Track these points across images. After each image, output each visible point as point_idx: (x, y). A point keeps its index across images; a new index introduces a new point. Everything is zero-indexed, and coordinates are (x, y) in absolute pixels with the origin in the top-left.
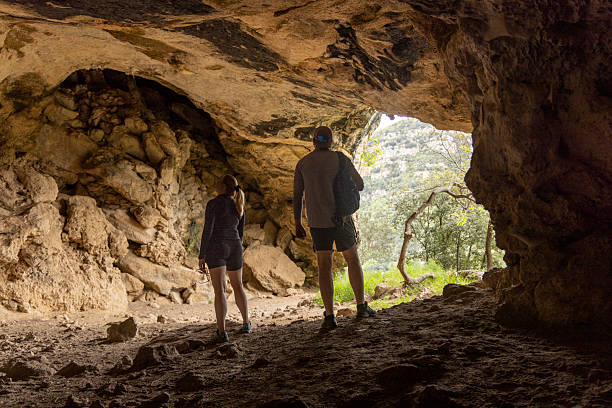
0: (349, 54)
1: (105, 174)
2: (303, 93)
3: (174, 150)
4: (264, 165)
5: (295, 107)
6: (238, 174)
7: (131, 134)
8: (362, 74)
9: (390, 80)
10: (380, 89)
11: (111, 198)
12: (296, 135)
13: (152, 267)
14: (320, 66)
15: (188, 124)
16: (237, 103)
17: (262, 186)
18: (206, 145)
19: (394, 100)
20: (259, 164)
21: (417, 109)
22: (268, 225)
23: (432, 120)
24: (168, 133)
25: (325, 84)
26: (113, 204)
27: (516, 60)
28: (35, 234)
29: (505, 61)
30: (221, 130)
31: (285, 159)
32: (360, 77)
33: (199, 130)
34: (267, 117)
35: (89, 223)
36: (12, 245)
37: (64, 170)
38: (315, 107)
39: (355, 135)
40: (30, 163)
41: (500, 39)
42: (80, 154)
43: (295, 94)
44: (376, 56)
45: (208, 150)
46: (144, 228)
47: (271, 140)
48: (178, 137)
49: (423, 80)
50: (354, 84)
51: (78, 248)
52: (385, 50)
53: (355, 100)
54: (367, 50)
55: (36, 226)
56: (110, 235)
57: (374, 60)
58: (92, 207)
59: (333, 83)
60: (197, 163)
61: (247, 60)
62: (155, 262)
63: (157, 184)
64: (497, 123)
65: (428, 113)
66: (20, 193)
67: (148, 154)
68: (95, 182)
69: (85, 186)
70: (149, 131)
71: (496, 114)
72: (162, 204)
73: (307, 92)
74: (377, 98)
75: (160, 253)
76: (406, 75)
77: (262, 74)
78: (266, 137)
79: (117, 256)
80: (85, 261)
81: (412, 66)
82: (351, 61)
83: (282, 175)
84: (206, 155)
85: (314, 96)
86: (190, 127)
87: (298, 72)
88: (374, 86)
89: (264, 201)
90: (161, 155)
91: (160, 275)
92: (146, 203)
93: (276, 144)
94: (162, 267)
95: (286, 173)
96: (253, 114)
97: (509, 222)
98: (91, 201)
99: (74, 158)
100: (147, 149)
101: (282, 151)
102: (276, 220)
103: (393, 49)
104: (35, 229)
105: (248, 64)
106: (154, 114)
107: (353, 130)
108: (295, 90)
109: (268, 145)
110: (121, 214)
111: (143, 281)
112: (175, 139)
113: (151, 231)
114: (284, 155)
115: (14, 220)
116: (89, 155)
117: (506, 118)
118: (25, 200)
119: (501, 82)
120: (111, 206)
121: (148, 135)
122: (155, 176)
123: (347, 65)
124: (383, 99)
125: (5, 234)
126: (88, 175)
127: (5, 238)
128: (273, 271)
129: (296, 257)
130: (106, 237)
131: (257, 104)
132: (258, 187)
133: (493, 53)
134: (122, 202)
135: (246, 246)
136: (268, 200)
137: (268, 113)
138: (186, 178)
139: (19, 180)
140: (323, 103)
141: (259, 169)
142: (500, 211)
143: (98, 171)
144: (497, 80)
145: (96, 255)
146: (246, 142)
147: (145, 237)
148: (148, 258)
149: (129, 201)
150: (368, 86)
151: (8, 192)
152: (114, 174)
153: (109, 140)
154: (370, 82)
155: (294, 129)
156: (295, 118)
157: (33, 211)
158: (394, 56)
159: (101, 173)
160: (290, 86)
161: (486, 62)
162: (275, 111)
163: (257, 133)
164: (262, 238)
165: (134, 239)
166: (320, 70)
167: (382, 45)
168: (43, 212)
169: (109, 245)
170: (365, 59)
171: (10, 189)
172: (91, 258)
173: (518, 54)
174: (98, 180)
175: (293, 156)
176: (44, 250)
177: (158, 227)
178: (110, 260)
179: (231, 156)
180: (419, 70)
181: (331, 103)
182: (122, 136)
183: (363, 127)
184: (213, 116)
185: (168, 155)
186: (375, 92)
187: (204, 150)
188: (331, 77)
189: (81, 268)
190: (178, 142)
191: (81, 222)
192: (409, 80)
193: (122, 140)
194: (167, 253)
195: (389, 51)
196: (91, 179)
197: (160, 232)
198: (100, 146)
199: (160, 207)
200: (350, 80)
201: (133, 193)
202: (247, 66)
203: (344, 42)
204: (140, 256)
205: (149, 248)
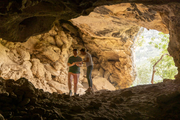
0: (134, 10)
1: (43, 50)
2: (116, 21)
3: (66, 41)
4: (99, 47)
5: (113, 25)
6: (89, 50)
7: (51, 36)
8: (138, 16)
9: (148, 19)
10: (144, 21)
11: (44, 59)
12: (112, 35)
13: (60, 84)
14: (124, 13)
15: (69, 31)
16: (91, 24)
17: (98, 55)
18: (76, 39)
19: (149, 25)
20: (97, 46)
21: (157, 27)
22: (101, 69)
23: (162, 31)
24: (64, 35)
25: (125, 19)
26: (45, 61)
27: (177, 21)
28: (25, 71)
29: (175, 21)
30: (83, 34)
31: (108, 44)
32: (137, 17)
33: (73, 33)
34: (102, 29)
35: (39, 68)
36: (19, 75)
37: (28, 49)
38: (120, 25)
39: (134, 35)
40: (17, 47)
41: (173, 17)
42: (34, 43)
43: (113, 21)
44: (143, 12)
45: (77, 41)
46: (57, 70)
47: (103, 37)
48: (68, 36)
49: (158, 19)
50: (135, 19)
51: (35, 77)
52: (146, 10)
53: (135, 24)
54: (140, 10)
55: (26, 68)
56: (45, 72)
57: (142, 13)
58: (39, 62)
59: (128, 19)
60: (73, 46)
61: (98, 11)
62: (61, 83)
63: (61, 54)
64: (174, 36)
65: (160, 29)
66: (19, 58)
67: (57, 43)
68: (38, 54)
69: (35, 55)
70: (57, 35)
71: (174, 34)
72: (63, 62)
73: (118, 21)
74: (143, 24)
75: (62, 79)
76: (153, 17)
77: (102, 15)
78: (101, 36)
79: (48, 80)
80: (38, 82)
81: (155, 15)
82: (134, 12)
83: (107, 50)
84: (77, 43)
85: (120, 22)
86: (70, 33)
87: (116, 15)
88: (142, 20)
89: (99, 61)
90: (62, 43)
91: (62, 88)
92: (57, 61)
93: (104, 39)
94: (63, 85)
95: (108, 49)
96: (97, 28)
97: (177, 60)
98: (38, 61)
99: (32, 45)
100: (57, 41)
101: (106, 41)
102: (104, 68)
103: (148, 10)
104: (26, 69)
105: (98, 12)
106: (58, 28)
107: (134, 33)
108: (113, 20)
109: (101, 39)
110: (48, 65)
111: (57, 90)
112: (67, 37)
113: (59, 72)
114: (107, 43)
115: (19, 66)
116: (37, 44)
117: (176, 35)
118: (21, 60)
119: (174, 26)
120: (45, 62)
121: (57, 36)
122: (60, 51)
123: (133, 13)
124: (145, 24)
125: (17, 71)
126: (36, 51)
127: (17, 72)
128: (103, 87)
129: (112, 81)
130: (44, 73)
131: (99, 25)
132: (96, 55)
133: (172, 19)
134: (49, 61)
135: (93, 78)
136: (101, 60)
137: (103, 27)
138: (70, 52)
139: (18, 53)
140: (123, 24)
141: (97, 48)
142: (175, 57)
143: (41, 50)
144: (173, 25)
145: (41, 80)
146: (93, 38)
147: (57, 73)
148: (58, 81)
149: (51, 61)
150: (140, 20)
151: (15, 57)
152: (46, 51)
153: (43, 38)
154: (141, 19)
155: (112, 33)
156: (112, 29)
157: (24, 63)
158: (149, 12)
159: (42, 50)
160: (112, 19)
161: (171, 21)
162: (105, 27)
163: (97, 35)
164: (99, 74)
165: (53, 74)
166: (124, 15)
167: (145, 9)
168: (27, 64)
169: (45, 76)
170: (139, 12)
171: (16, 56)
172: (39, 81)
173: (178, 20)
174: (40, 53)
175: (111, 43)
176: (28, 76)
177: (61, 70)
178: (45, 82)
179: (87, 43)
180: (157, 16)
181: (126, 24)
182: (47, 37)
183: (137, 32)
184: (81, 29)
185: (64, 44)
186: (143, 22)
187: (76, 41)
188: (127, 17)
189: (37, 84)
190: (68, 38)
191: (36, 68)
192: (154, 19)
193: (48, 38)
194: (65, 80)
195: (147, 11)
196: (37, 52)
197: (62, 72)
198: (40, 40)
199: (62, 62)
200: (134, 18)
201: (53, 57)
202: (98, 13)
203: (133, 7)
204: (55, 80)
205: (58, 78)
